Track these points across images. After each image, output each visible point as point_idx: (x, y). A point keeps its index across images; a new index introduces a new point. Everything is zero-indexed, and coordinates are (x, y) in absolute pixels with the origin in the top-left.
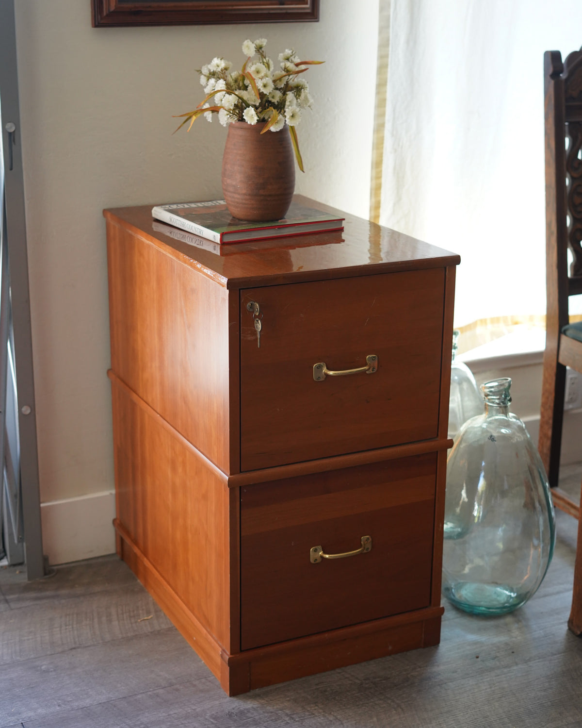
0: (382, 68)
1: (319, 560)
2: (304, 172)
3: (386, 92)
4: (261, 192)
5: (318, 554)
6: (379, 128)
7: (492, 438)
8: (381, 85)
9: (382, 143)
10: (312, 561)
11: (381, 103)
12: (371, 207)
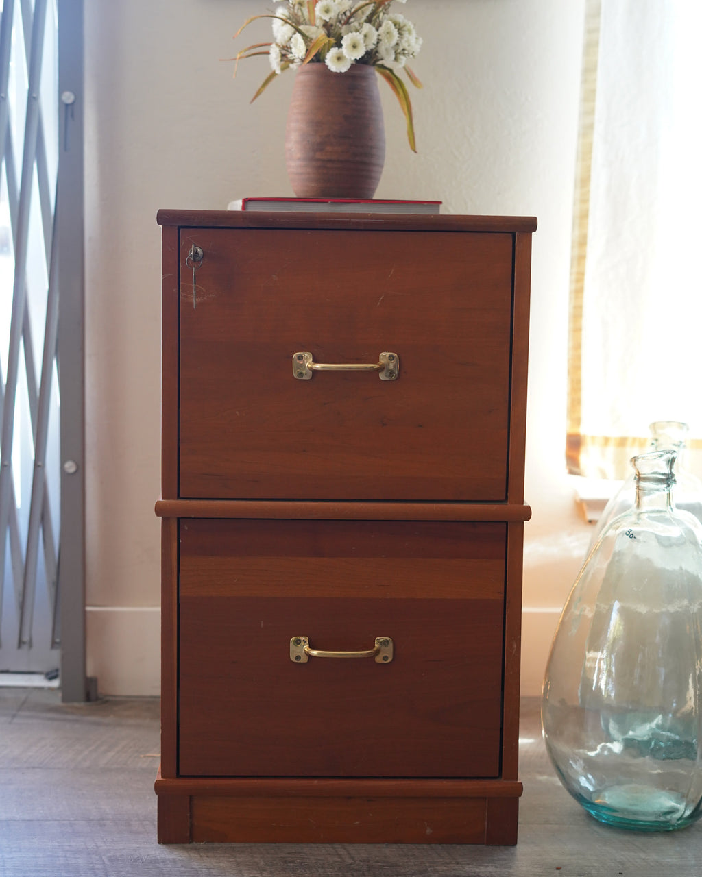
0: (591, 47)
1: (304, 659)
2: (416, 152)
3: (595, 80)
4: (318, 155)
5: (302, 649)
6: (587, 130)
7: (631, 533)
8: (589, 70)
9: (590, 152)
10: (293, 658)
11: (589, 96)
12: (573, 242)
